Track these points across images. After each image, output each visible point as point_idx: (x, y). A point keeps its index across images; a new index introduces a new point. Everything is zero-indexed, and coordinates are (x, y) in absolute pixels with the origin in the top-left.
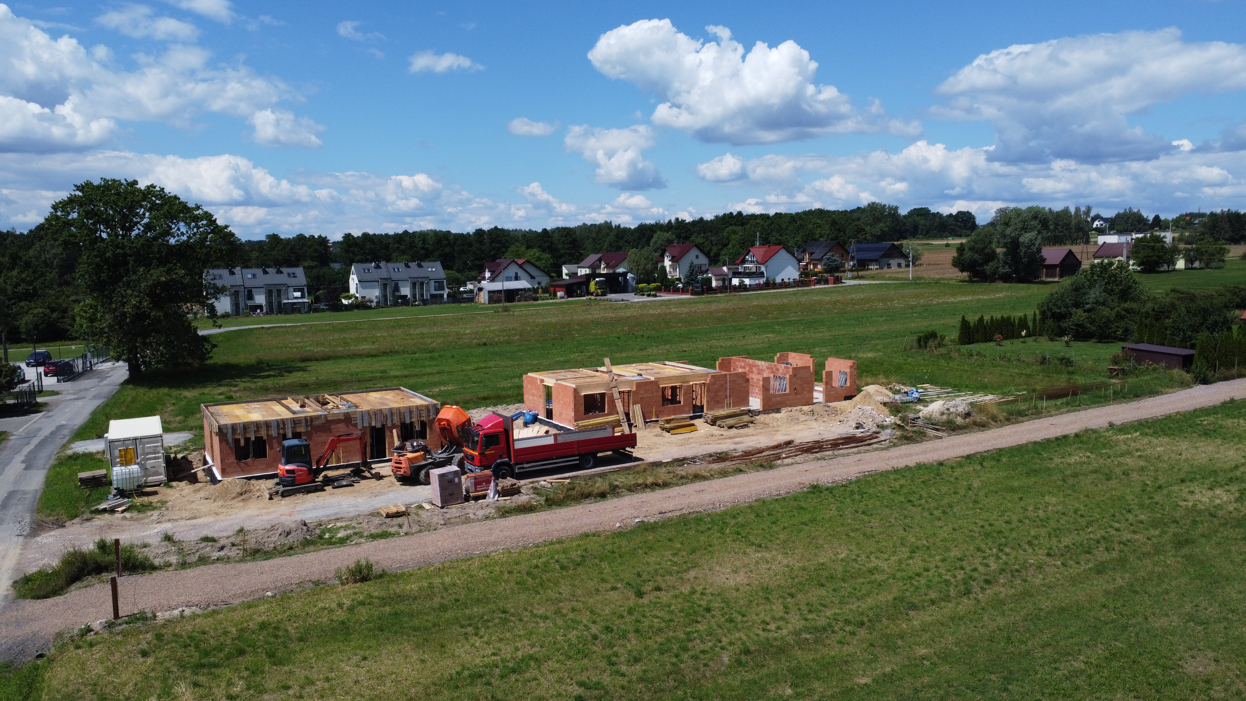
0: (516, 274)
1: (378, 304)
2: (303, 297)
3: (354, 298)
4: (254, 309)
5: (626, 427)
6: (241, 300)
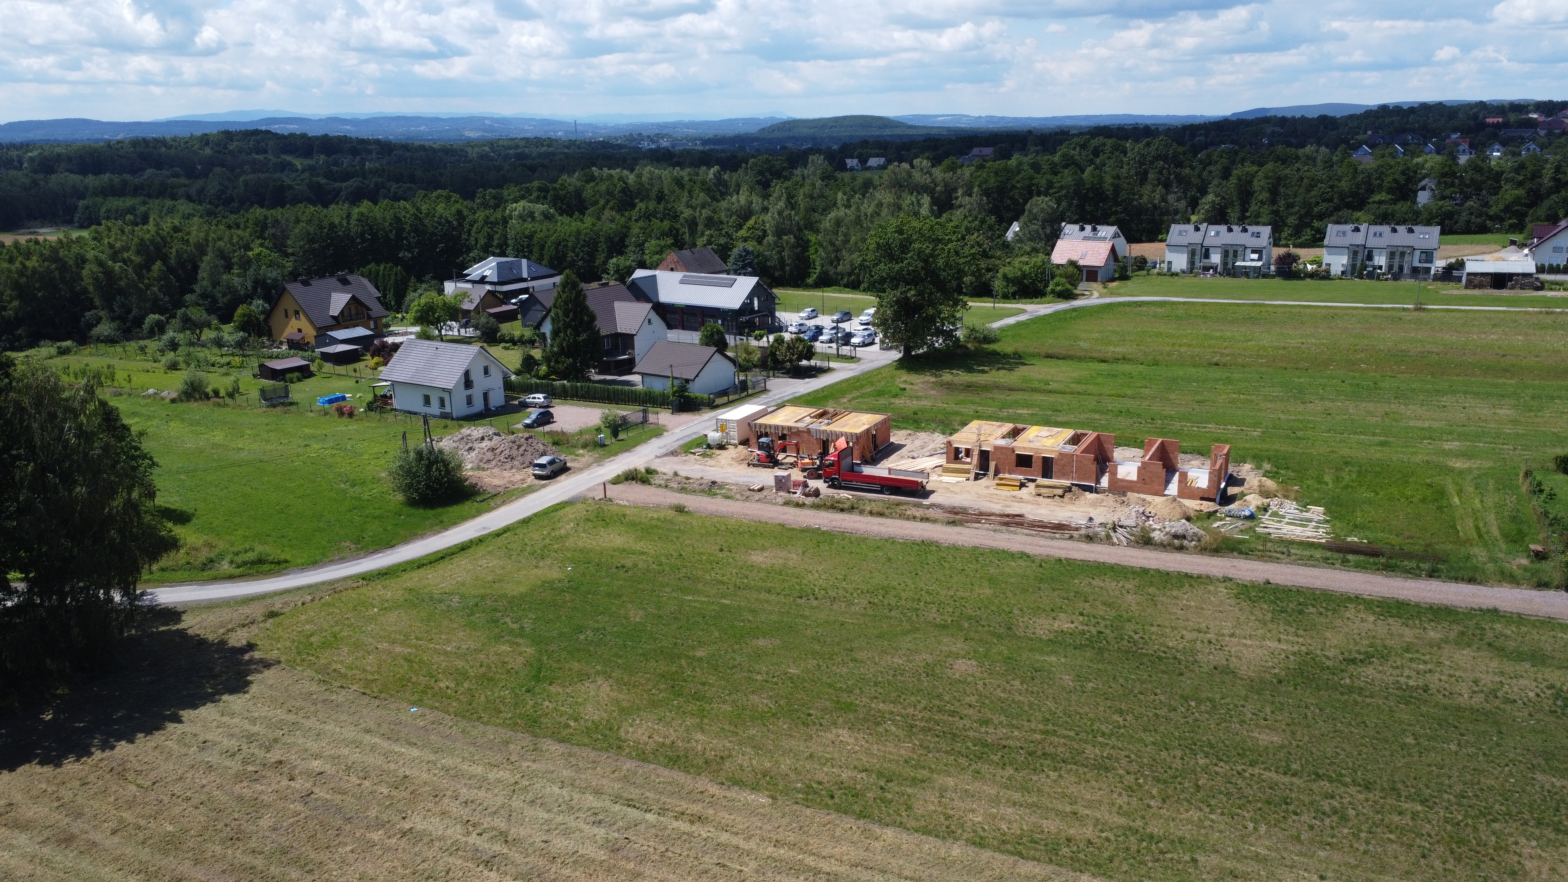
1: (1343, 273)
2: (1260, 259)
3: (1320, 264)
4: (1206, 269)
5: (972, 476)
6: (1197, 258)
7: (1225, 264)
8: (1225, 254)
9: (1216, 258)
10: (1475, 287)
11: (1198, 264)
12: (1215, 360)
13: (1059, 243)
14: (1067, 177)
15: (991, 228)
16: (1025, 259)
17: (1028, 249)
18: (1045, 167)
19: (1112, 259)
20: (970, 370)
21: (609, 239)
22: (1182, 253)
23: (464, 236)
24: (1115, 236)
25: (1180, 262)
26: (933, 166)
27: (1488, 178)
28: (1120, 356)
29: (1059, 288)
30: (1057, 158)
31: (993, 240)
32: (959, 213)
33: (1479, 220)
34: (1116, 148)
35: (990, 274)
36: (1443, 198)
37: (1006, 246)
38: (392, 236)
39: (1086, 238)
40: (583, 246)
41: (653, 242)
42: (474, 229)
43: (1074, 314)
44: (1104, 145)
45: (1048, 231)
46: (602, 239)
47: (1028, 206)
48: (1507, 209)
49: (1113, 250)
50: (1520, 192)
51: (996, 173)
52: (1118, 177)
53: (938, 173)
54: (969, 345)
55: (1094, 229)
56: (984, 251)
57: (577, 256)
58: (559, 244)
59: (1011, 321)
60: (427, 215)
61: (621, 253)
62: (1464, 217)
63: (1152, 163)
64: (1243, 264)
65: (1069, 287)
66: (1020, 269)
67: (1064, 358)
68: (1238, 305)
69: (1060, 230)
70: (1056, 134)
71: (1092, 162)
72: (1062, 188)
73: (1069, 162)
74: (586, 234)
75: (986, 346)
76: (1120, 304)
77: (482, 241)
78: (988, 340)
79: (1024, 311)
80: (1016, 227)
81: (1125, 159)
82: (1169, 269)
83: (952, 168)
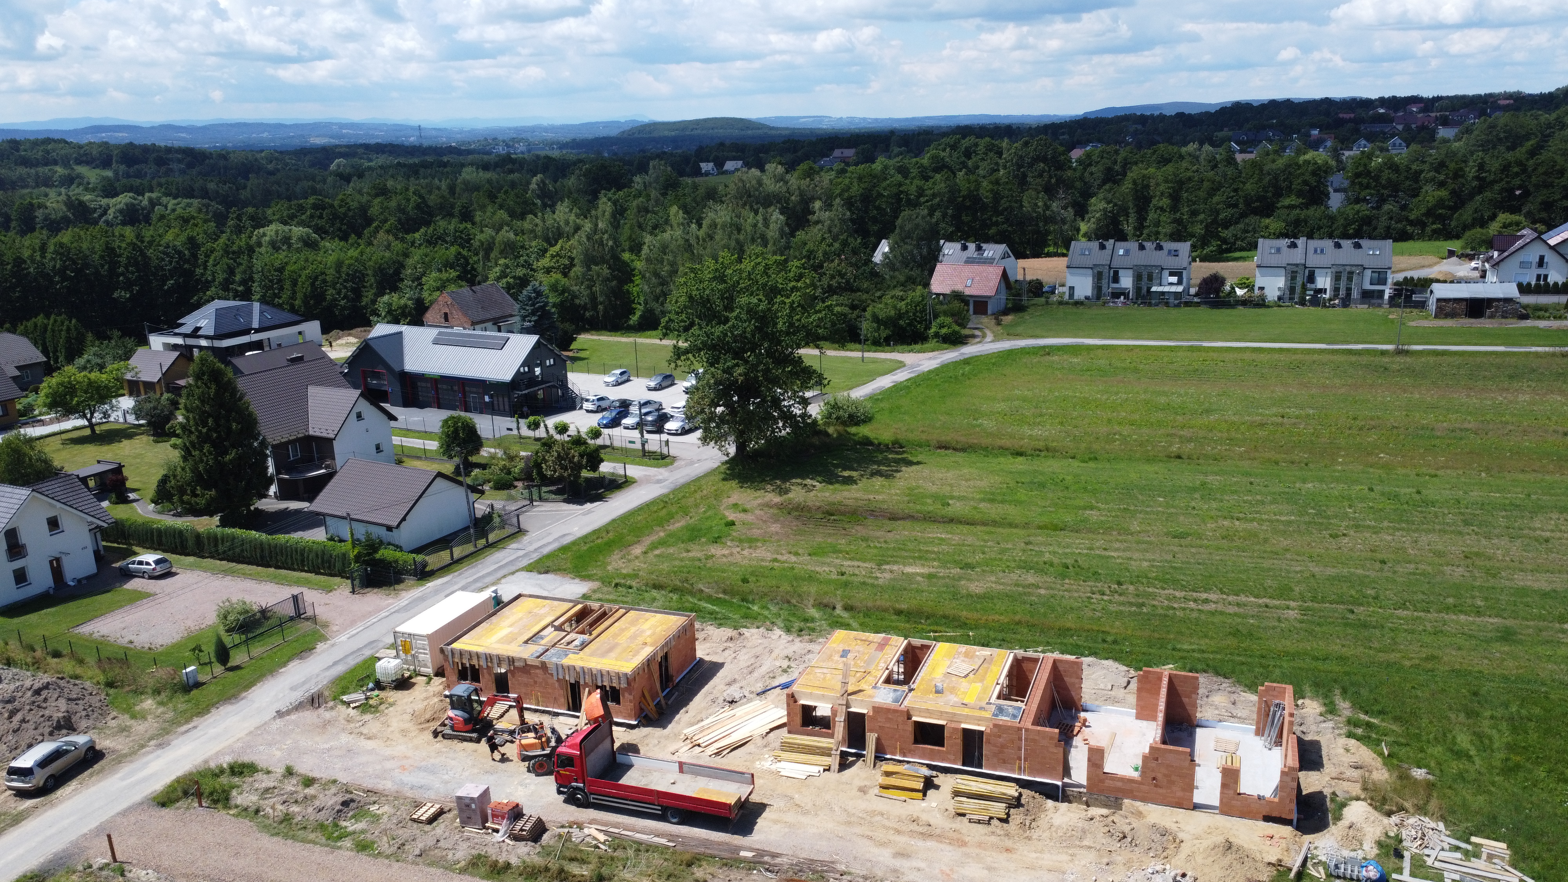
0: (1542, 258)
1: (1280, 298)
2: (1180, 282)
3: (1250, 287)
4: (1116, 295)
5: (834, 761)
6: (1104, 282)
7: (1138, 289)
8: (1138, 278)
9: (1126, 282)
10: (1447, 316)
11: (1104, 289)
12: (1175, 448)
13: (939, 267)
14: (939, 183)
15: (855, 252)
16: (898, 292)
17: (902, 278)
18: (914, 172)
19: (1003, 285)
20: (830, 478)
21: (380, 271)
22: (1085, 275)
23: (199, 271)
24: (1005, 256)
25: (1084, 286)
26: (787, 172)
27: (1407, 178)
28: (1041, 444)
29: (944, 331)
30: (925, 160)
31: (858, 268)
32: (815, 232)
33: (1399, 226)
34: (990, 148)
35: (856, 312)
36: (1357, 201)
37: (874, 275)
38: (104, 271)
39: (969, 261)
40: (345, 281)
41: (434, 275)
42: (211, 262)
43: (967, 368)
44: (976, 145)
45: (925, 251)
46: (370, 272)
47: (899, 222)
48: (1429, 213)
49: (1005, 275)
50: (1443, 193)
51: (860, 179)
52: (997, 182)
53: (794, 180)
54: (831, 430)
55: (979, 248)
56: (848, 282)
57: (339, 293)
58: (316, 278)
59: (885, 382)
60: (151, 243)
61: (394, 289)
62: (1383, 222)
63: (1031, 165)
64: (1160, 289)
65: (957, 328)
66: (895, 307)
67: (963, 450)
68: (1171, 349)
69: (939, 249)
70: (919, 134)
71: (964, 165)
72: (934, 196)
73: (940, 166)
74: (350, 265)
75: (853, 430)
76: (1024, 351)
77: (221, 277)
78: (855, 419)
79: (901, 365)
80: (884, 247)
81: (1000, 161)
82: (1071, 295)
83: (809, 174)
